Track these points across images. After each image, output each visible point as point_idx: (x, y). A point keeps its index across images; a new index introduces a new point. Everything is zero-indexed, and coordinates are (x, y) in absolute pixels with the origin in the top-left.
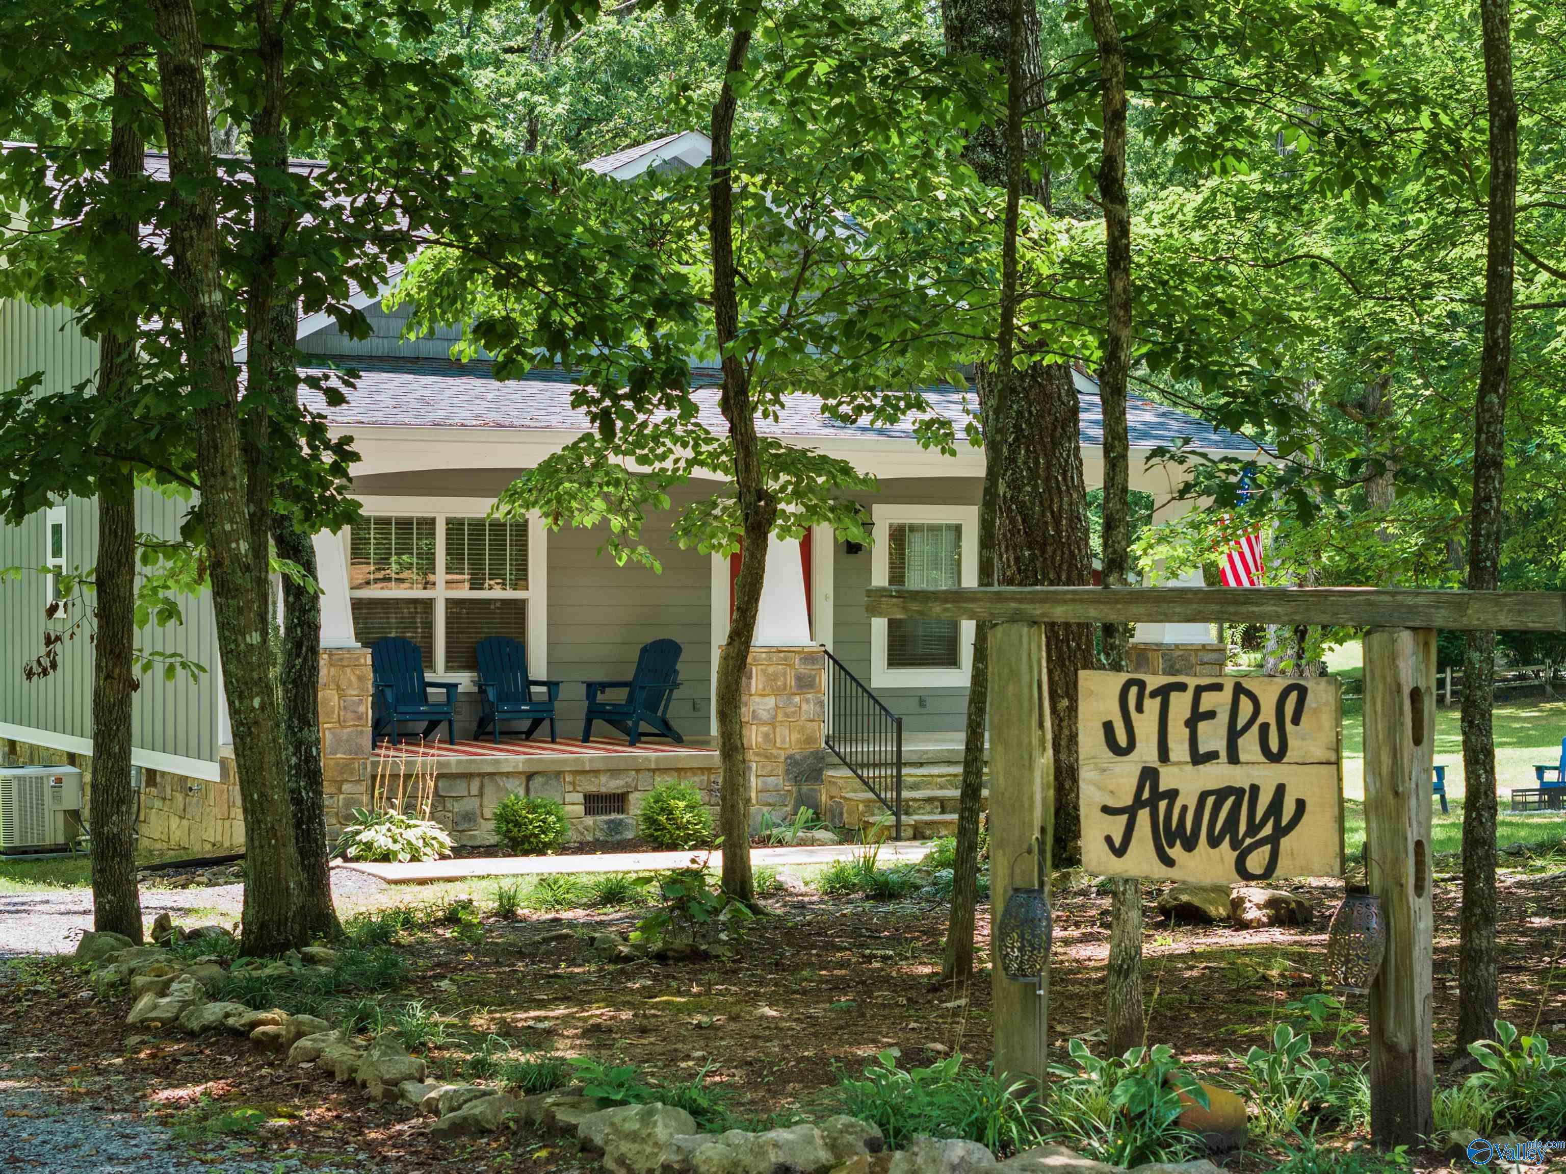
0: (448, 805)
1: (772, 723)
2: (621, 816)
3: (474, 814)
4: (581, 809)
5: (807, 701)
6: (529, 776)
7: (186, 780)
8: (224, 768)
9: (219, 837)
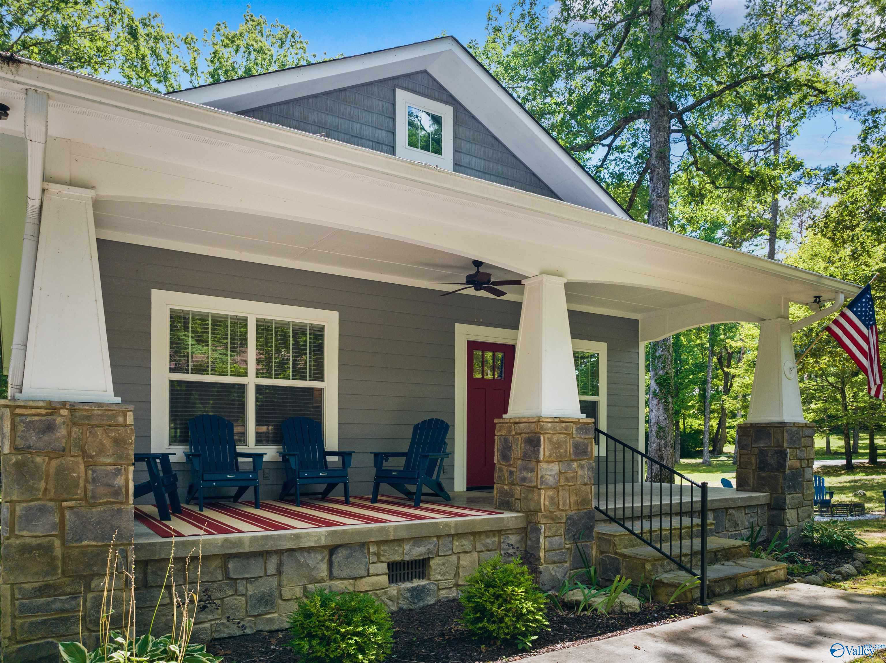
0: (241, 588)
1: (556, 488)
2: (423, 582)
3: (271, 595)
4: (385, 578)
5: (582, 467)
6: (332, 550)
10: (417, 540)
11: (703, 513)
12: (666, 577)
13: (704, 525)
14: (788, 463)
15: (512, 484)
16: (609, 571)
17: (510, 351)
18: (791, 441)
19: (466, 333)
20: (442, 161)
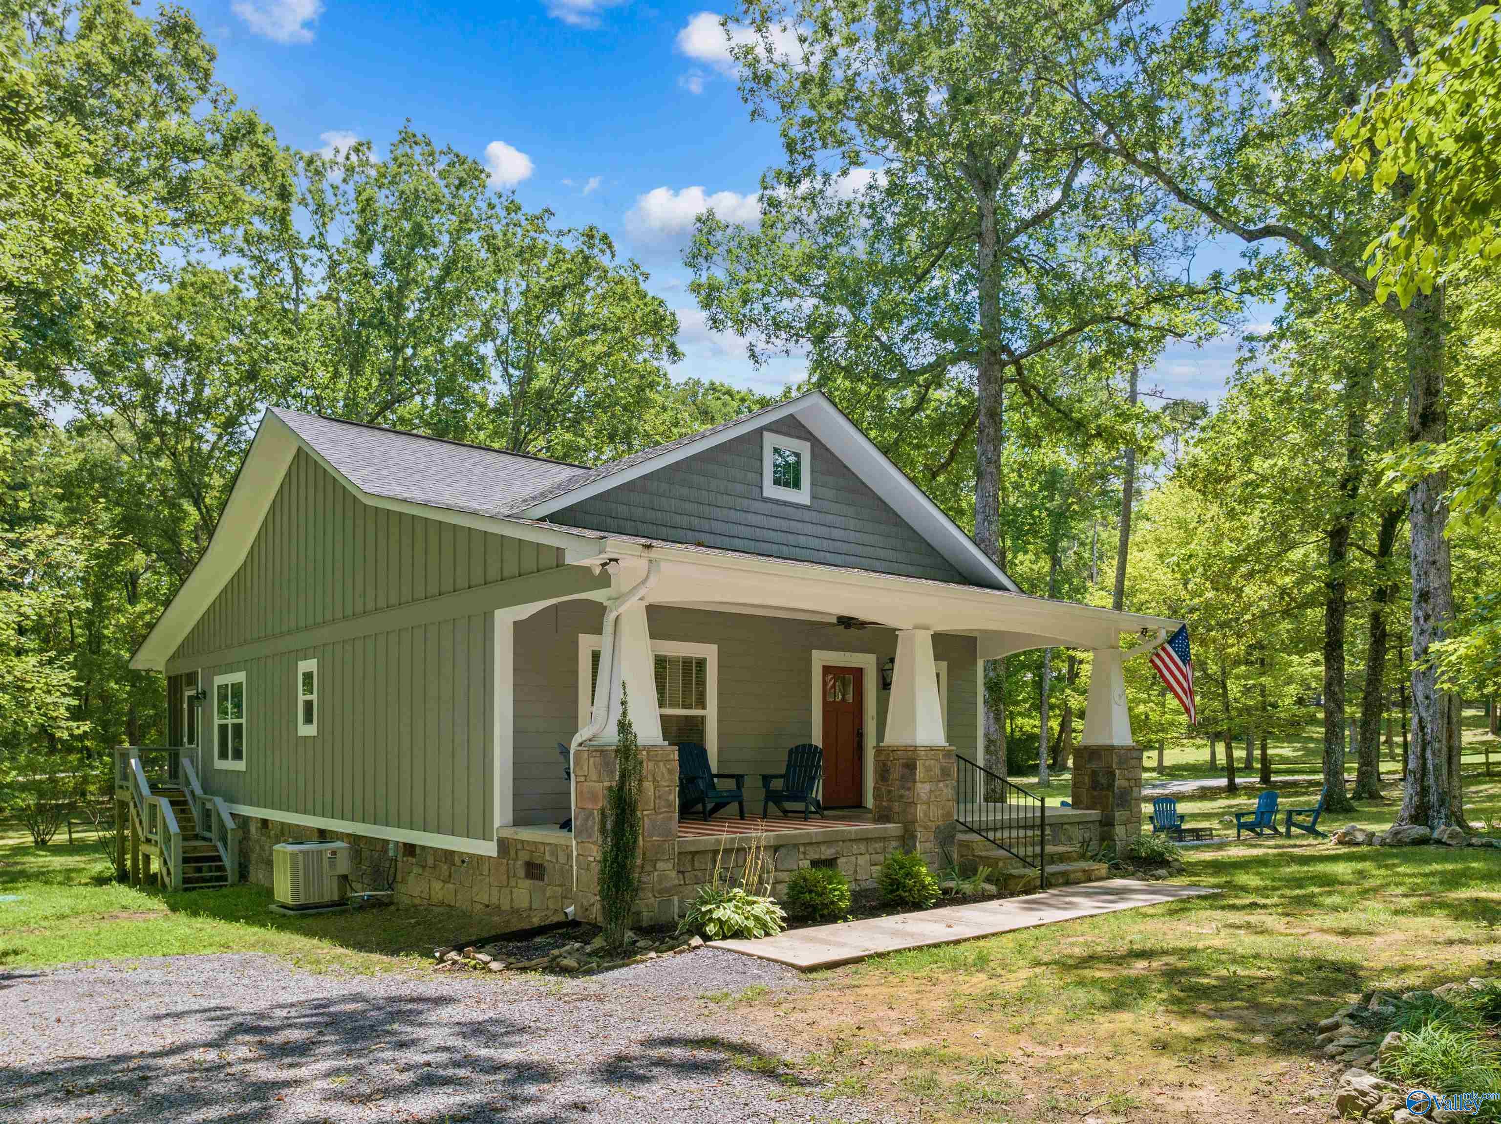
1: (928, 803)
5: (946, 786)
6: (776, 849)
7: (452, 853)
8: (504, 845)
9: (494, 900)
10: (829, 843)
11: (1042, 826)
12: (1015, 872)
13: (1043, 835)
14: (1117, 783)
15: (890, 800)
16: (968, 871)
17: (858, 673)
18: (1120, 763)
19: (820, 658)
20: (802, 496)
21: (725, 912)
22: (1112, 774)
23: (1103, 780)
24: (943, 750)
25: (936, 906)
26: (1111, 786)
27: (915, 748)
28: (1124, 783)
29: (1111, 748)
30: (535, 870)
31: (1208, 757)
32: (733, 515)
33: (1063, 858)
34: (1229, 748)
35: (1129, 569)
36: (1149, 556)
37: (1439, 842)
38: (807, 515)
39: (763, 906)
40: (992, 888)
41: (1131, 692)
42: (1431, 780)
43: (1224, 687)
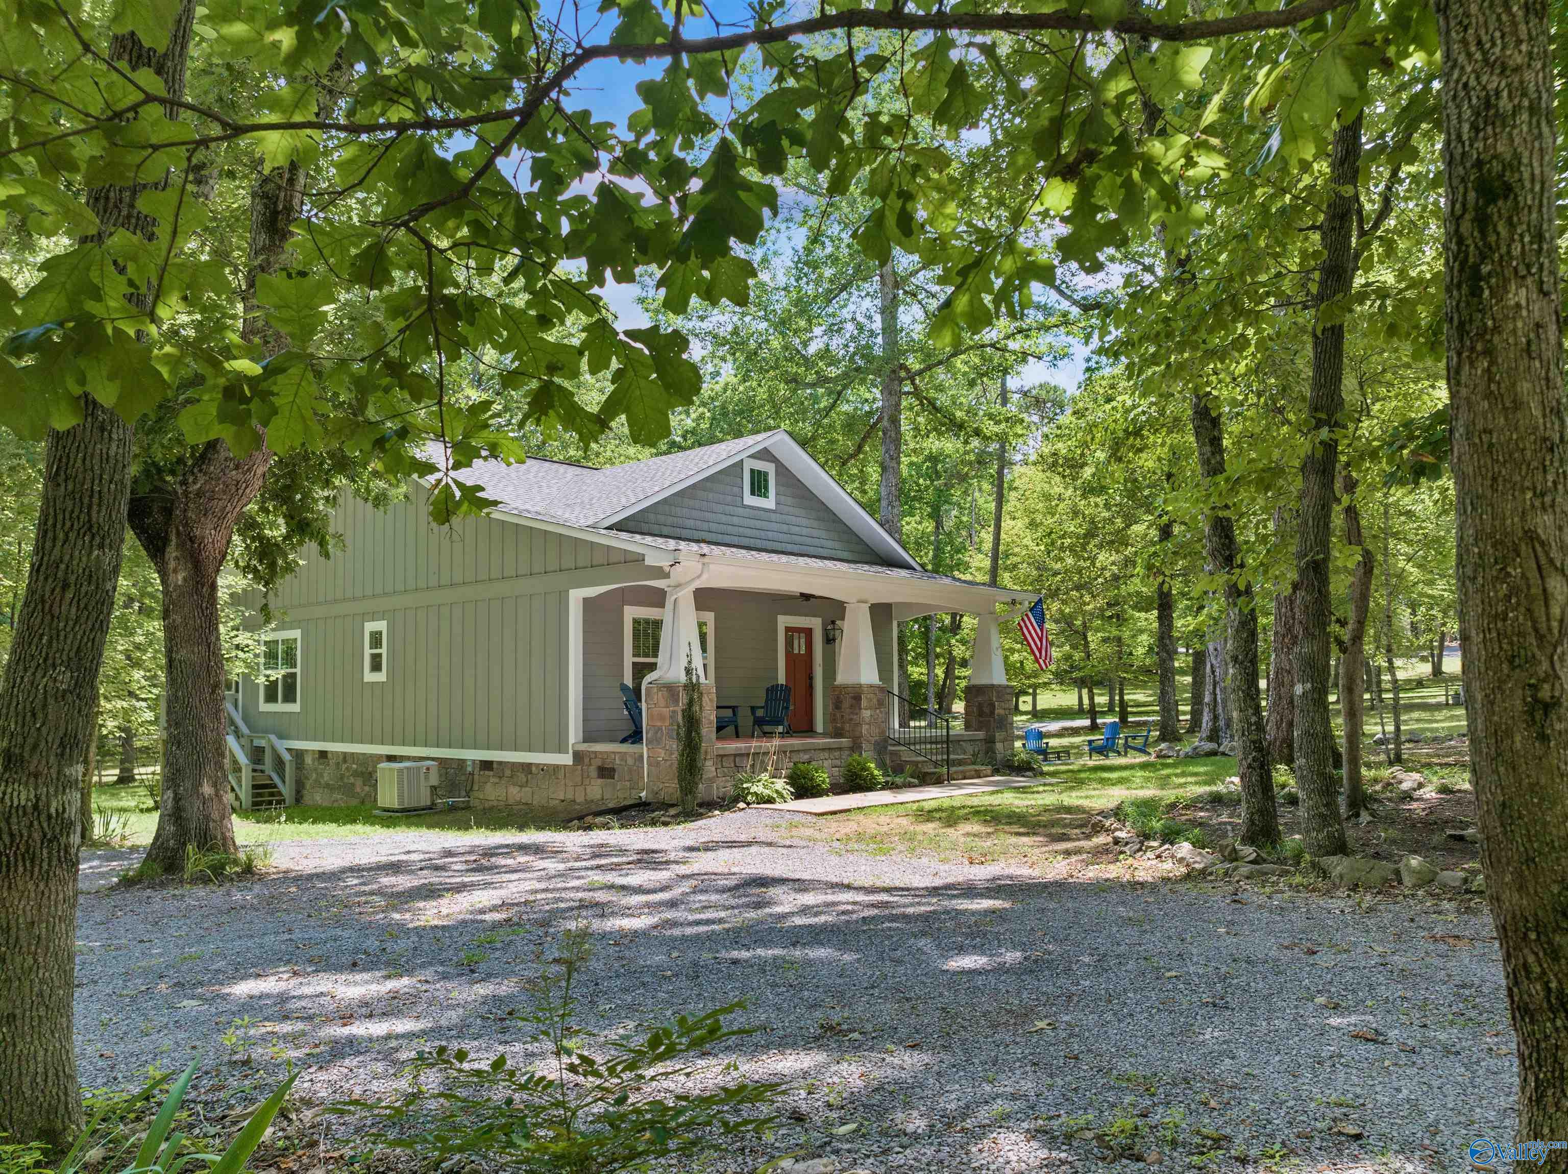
7: (530, 765)
8: (578, 756)
9: (570, 796)
12: (930, 771)
13: (948, 747)
14: (997, 711)
15: (843, 723)
16: (898, 769)
17: (808, 632)
18: (998, 697)
19: (784, 621)
20: (769, 503)
21: (757, 788)
22: (992, 706)
23: (986, 710)
24: (879, 687)
25: (882, 789)
26: (992, 713)
27: (860, 686)
28: (1002, 712)
29: (992, 686)
30: (606, 772)
31: (1076, 702)
32: (724, 519)
33: (960, 763)
34: (1091, 692)
35: (1003, 536)
36: (1019, 525)
37: (1223, 754)
38: (773, 517)
39: (780, 784)
40: (916, 781)
41: (1007, 643)
42: (1220, 710)
43: (1085, 638)
